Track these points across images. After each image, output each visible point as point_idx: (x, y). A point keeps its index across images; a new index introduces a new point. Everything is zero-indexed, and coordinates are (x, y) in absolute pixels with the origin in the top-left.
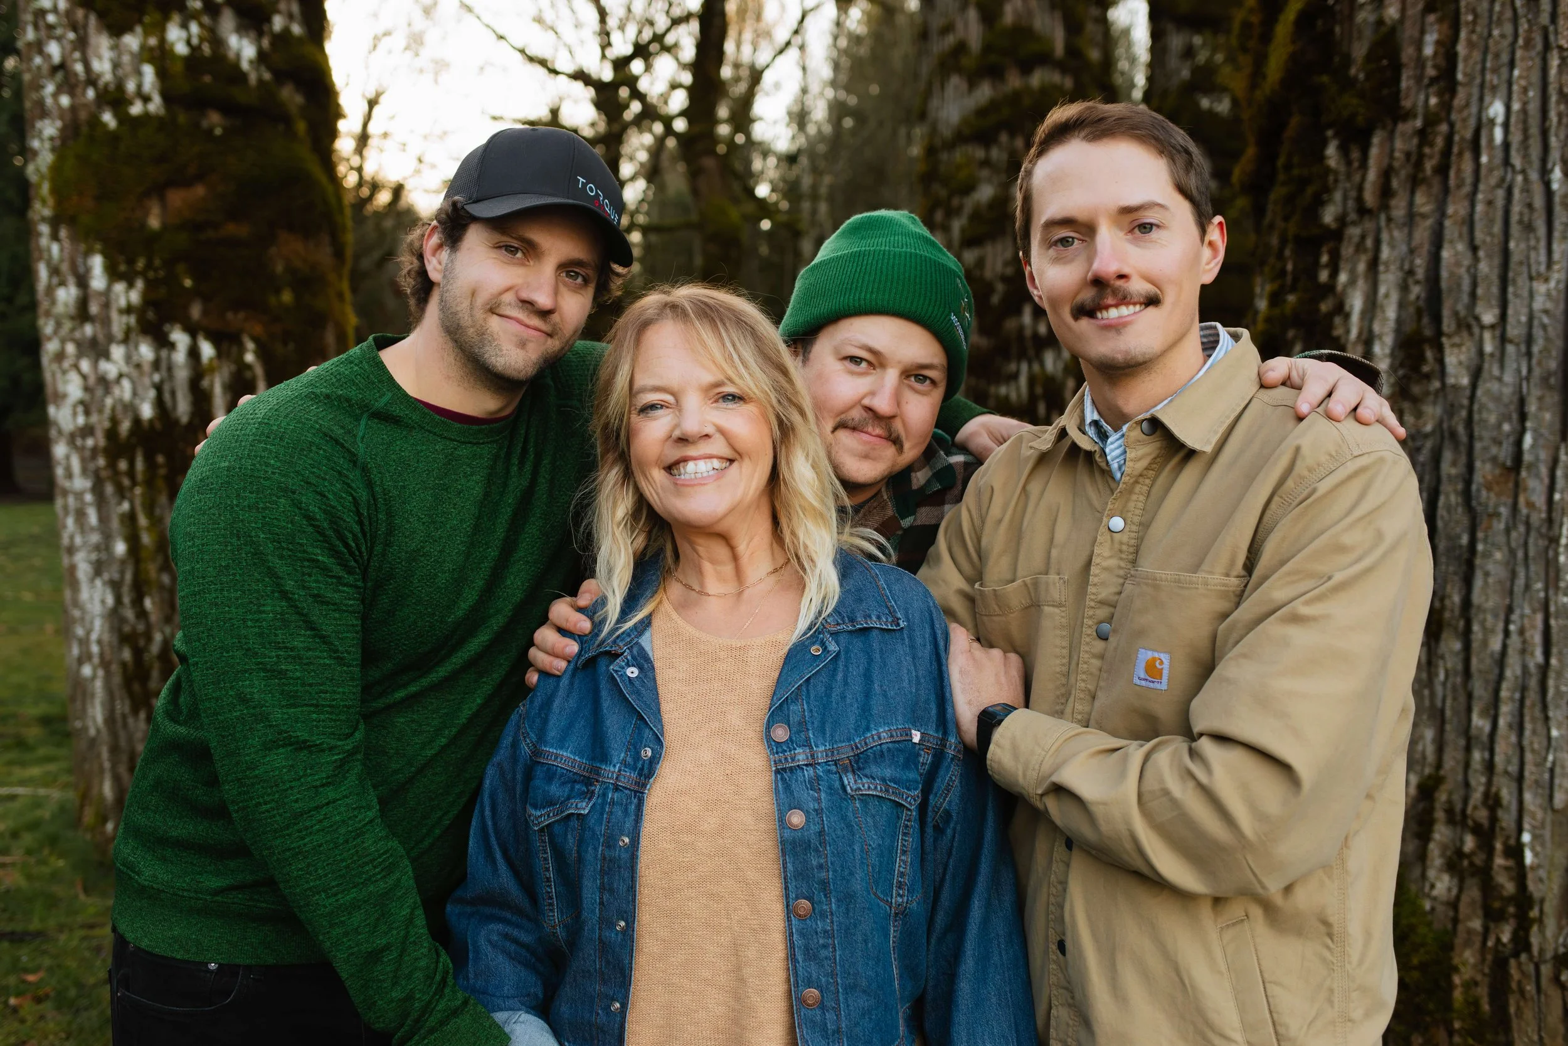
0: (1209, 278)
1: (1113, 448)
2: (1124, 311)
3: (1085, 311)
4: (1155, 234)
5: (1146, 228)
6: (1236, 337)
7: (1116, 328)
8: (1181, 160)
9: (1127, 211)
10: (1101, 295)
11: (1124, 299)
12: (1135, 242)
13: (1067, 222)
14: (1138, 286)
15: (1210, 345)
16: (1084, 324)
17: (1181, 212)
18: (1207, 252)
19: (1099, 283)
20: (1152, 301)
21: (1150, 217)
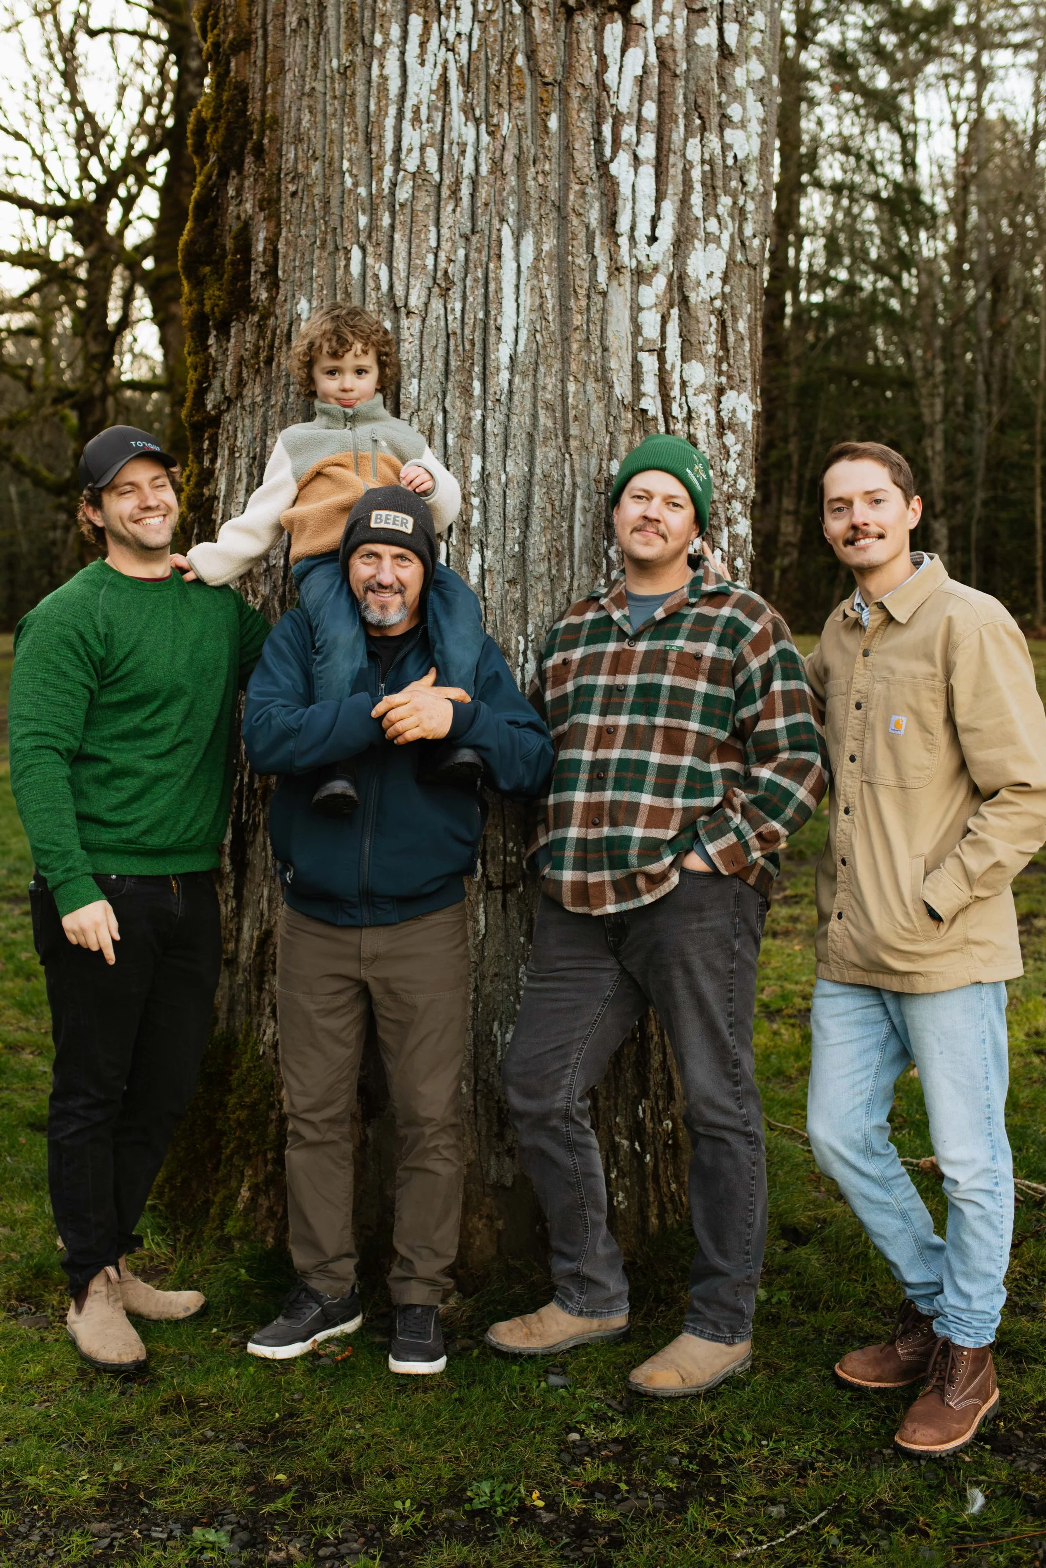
0: (913, 526)
1: (865, 616)
2: (867, 541)
3: (850, 542)
4: (882, 505)
5: (878, 501)
6: (932, 558)
7: (864, 549)
8: (896, 469)
9: (868, 493)
10: (856, 534)
11: (867, 535)
12: (873, 508)
13: (840, 499)
14: (874, 529)
15: (917, 564)
16: (849, 548)
17: (896, 494)
18: (910, 514)
19: (854, 528)
20: (881, 536)
21: (879, 496)
